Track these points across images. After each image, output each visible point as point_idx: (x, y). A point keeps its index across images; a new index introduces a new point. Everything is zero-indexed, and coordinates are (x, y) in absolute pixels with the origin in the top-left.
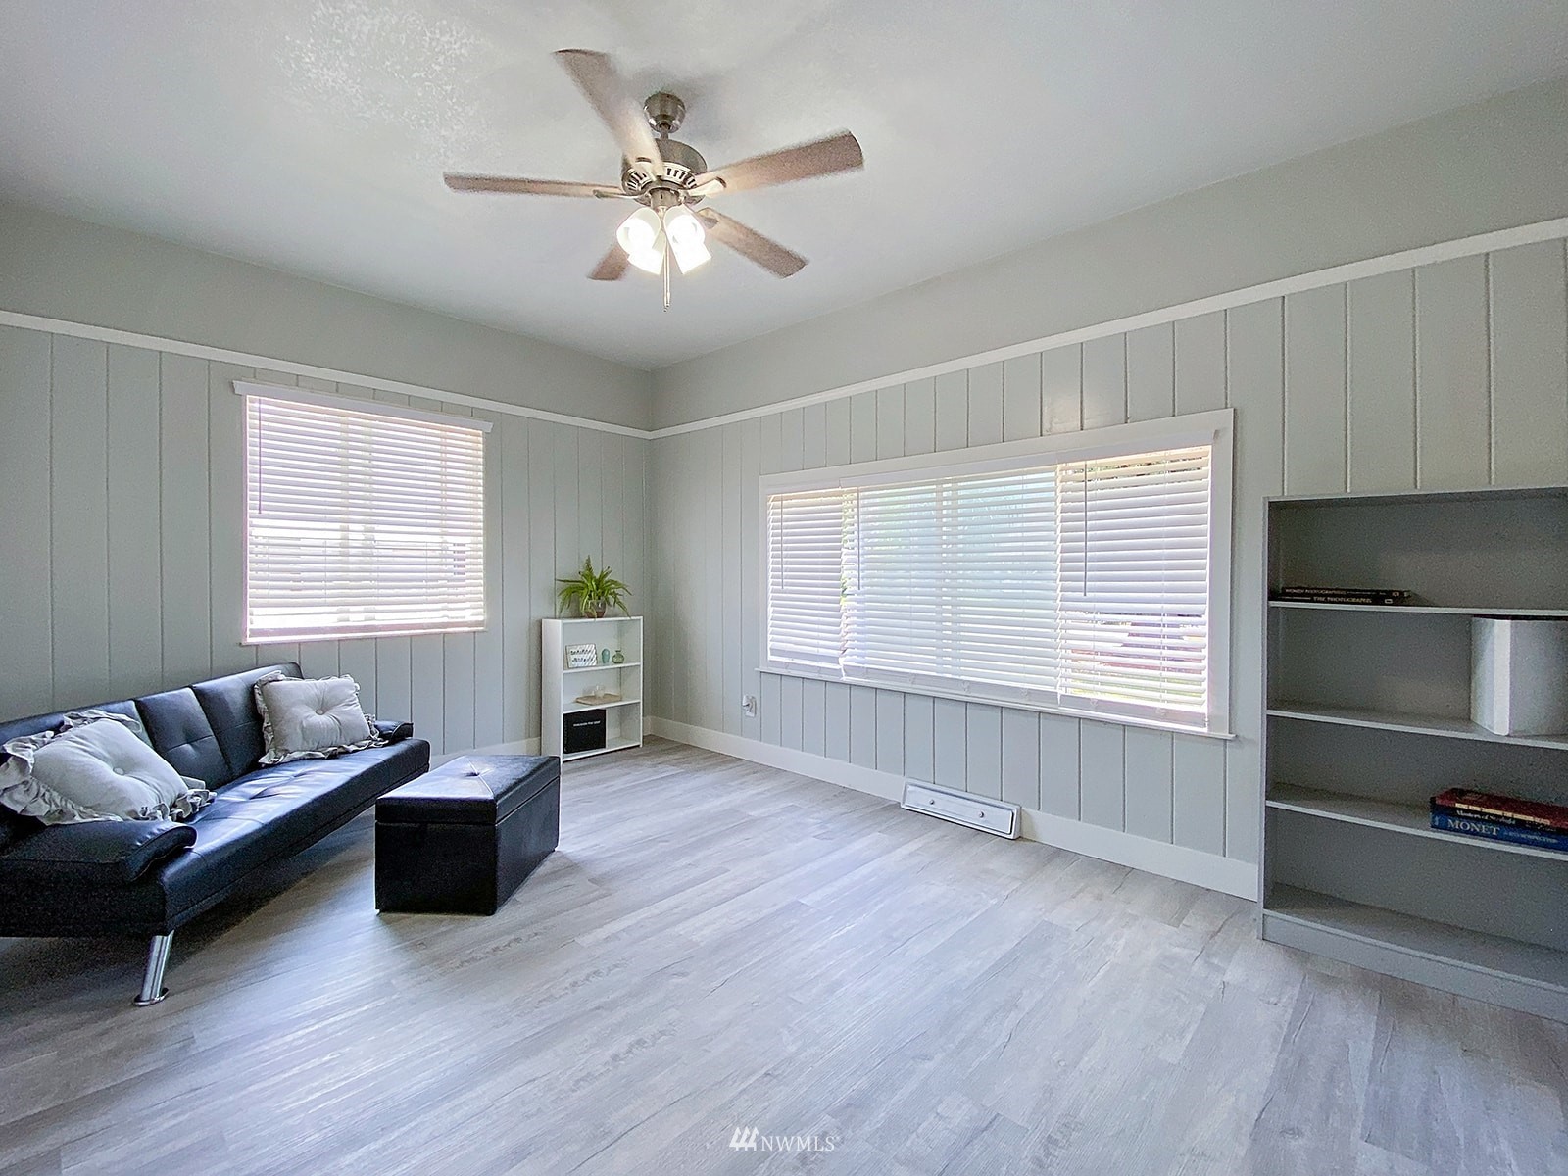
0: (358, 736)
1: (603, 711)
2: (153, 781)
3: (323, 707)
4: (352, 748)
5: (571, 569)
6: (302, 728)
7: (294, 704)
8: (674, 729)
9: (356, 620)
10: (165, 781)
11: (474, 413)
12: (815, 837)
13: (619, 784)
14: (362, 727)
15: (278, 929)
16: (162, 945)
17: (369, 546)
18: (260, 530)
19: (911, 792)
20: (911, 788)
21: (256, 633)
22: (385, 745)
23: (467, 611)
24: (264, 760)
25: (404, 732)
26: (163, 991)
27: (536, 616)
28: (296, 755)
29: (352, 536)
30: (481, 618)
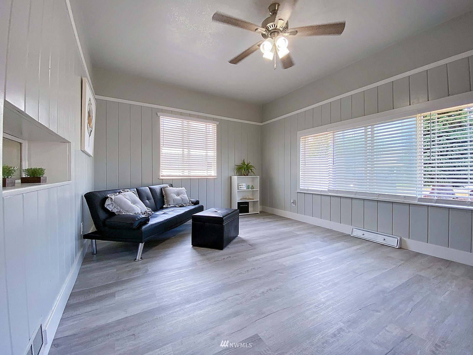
0: (186, 202)
1: (248, 203)
2: (140, 207)
3: (178, 195)
4: (185, 205)
5: (239, 163)
6: (173, 199)
7: (171, 193)
8: (269, 209)
9: (186, 173)
10: (143, 207)
11: (214, 120)
12: (321, 241)
13: (254, 222)
14: (188, 201)
15: (168, 248)
16: (141, 246)
17: (189, 155)
18: (164, 151)
19: (355, 231)
20: (354, 230)
21: (162, 176)
22: (193, 205)
23: (213, 173)
24: (164, 206)
25: (197, 203)
26: (141, 258)
27: (230, 175)
28: (172, 206)
29: (185, 152)
30: (216, 175)
